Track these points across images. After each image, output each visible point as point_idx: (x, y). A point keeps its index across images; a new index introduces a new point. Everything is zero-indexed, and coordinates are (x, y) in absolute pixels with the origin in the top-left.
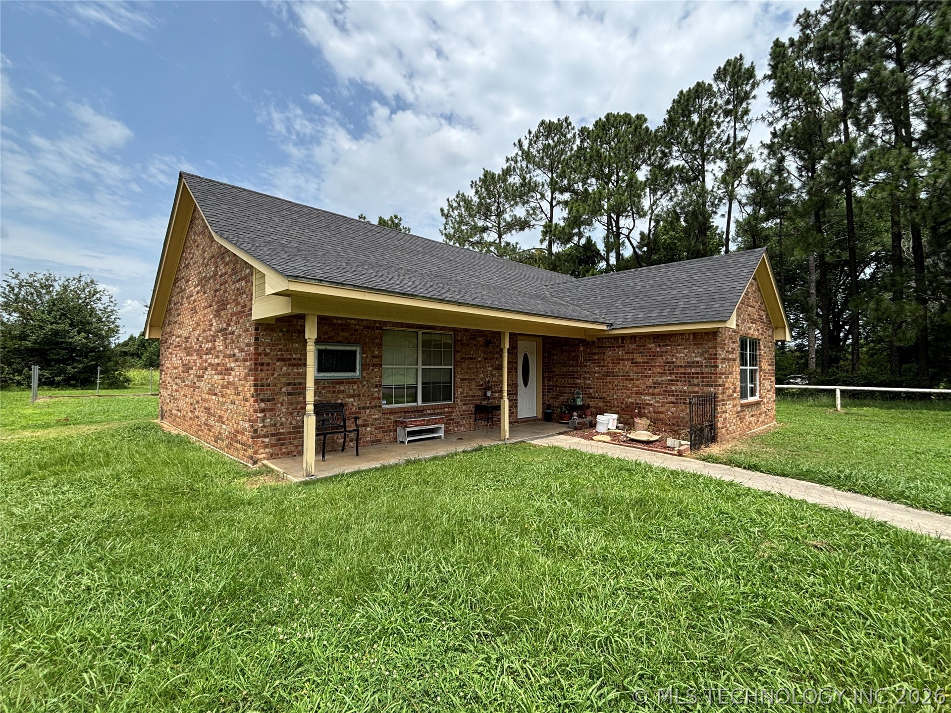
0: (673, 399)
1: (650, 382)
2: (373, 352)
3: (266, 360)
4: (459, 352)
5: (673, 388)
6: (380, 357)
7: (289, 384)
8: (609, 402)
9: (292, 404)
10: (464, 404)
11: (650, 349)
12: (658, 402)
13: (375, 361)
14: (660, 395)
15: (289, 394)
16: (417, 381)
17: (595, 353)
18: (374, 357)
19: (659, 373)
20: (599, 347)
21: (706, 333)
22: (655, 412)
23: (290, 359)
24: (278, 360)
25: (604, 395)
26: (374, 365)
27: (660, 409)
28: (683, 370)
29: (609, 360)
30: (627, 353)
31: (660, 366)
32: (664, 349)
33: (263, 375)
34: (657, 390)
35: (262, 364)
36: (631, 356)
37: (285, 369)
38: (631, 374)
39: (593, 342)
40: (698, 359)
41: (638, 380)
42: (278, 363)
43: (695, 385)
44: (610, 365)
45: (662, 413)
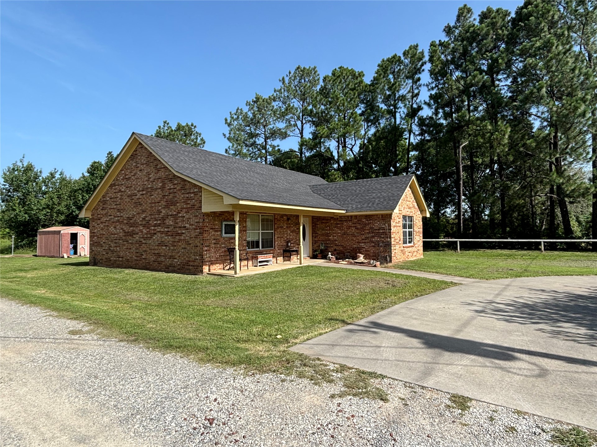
0: (374, 244)
1: (363, 237)
2: (243, 225)
3: (207, 229)
4: (276, 224)
5: (374, 240)
6: (246, 227)
7: (214, 239)
8: (345, 247)
9: (215, 248)
10: (279, 249)
11: (363, 222)
12: (367, 246)
13: (244, 229)
14: (368, 243)
15: (215, 244)
16: (259, 239)
17: (338, 224)
18: (243, 227)
19: (367, 233)
20: (340, 221)
21: (387, 215)
22: (366, 251)
23: (215, 228)
24: (211, 229)
25: (343, 244)
26: (244, 231)
27: (368, 250)
28: (377, 231)
29: (345, 227)
30: (353, 224)
31: (368, 230)
32: (369, 222)
33: (206, 235)
34: (366, 241)
35: (206, 231)
36: (355, 225)
37: (213, 233)
38: (355, 233)
39: (338, 218)
40: (384, 226)
41: (358, 236)
42: (211, 230)
43: (382, 238)
44: (346, 229)
45: (369, 251)
